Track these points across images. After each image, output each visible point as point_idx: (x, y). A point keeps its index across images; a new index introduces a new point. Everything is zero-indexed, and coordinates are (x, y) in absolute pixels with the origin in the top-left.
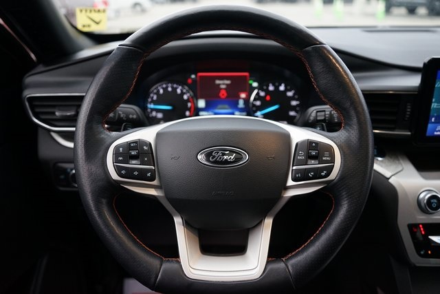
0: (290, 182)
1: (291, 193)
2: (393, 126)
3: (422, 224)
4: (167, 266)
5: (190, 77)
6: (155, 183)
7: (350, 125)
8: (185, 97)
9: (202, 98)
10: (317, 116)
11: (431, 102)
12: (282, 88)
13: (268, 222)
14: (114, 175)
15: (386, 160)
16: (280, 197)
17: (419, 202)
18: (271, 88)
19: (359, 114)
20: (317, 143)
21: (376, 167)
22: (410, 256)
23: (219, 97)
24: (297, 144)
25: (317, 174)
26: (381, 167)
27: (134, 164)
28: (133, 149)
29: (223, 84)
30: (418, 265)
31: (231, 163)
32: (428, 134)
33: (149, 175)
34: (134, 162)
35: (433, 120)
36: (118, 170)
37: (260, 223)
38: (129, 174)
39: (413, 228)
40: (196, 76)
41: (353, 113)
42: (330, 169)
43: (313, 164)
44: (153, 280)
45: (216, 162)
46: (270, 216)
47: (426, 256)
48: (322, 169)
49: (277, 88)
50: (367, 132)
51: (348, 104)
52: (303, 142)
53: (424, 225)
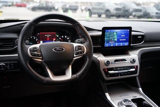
0: (75, 56)
1: (75, 58)
2: (97, 45)
3: (106, 69)
4: (47, 79)
5: (38, 34)
6: (41, 58)
7: (87, 41)
8: (37, 40)
9: (41, 40)
10: (78, 42)
11: (105, 38)
12: (66, 37)
13: (70, 67)
14: (30, 55)
15: (96, 54)
16: (72, 60)
17: (105, 63)
18: (63, 37)
19: (89, 39)
20: (80, 46)
21: (94, 56)
22: (104, 77)
23: (47, 40)
24: (75, 47)
25: (81, 53)
26: (95, 56)
27: (35, 53)
28: (35, 49)
29: (48, 36)
30: (107, 80)
31: (61, 51)
32: (105, 46)
33: (40, 55)
34: (35, 52)
35: (106, 42)
36: (32, 54)
37: (68, 67)
38: (35, 55)
39: (104, 70)
40: (40, 34)
41: (87, 38)
42: (84, 52)
43: (80, 51)
44: (44, 82)
45: (57, 51)
46: (71, 65)
47: (108, 77)
48: (82, 52)
49: (64, 37)
50: (92, 46)
51: (86, 37)
52: (77, 46)
53: (107, 69)
